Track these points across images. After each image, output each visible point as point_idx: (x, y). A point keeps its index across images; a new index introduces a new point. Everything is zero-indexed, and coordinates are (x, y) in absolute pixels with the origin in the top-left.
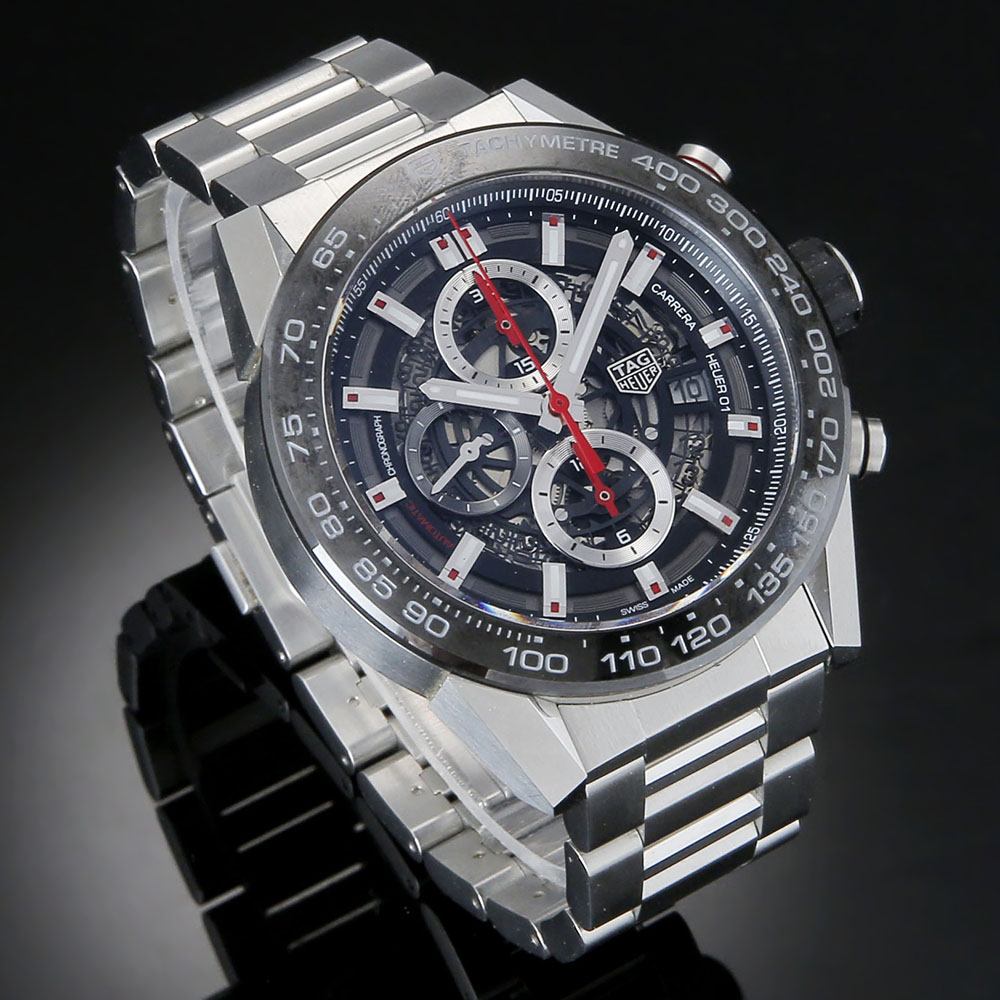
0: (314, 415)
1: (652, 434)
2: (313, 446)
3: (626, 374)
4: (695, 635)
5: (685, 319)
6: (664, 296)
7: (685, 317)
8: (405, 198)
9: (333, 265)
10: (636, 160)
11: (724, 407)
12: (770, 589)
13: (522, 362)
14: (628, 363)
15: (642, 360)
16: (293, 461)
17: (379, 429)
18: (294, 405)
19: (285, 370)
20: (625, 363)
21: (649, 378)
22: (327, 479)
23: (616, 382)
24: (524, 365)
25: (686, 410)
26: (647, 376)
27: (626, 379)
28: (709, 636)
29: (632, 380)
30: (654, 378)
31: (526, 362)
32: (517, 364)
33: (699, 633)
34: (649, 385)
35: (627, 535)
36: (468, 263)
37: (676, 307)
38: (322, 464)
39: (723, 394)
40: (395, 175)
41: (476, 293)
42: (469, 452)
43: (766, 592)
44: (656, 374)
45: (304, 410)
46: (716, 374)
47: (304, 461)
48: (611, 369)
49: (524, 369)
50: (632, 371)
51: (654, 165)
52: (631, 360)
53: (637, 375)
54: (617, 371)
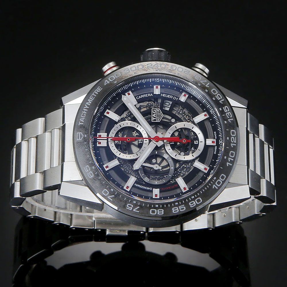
0: (130, 200)
1: (173, 120)
2: (138, 205)
3: (156, 118)
4: (233, 140)
6: (140, 97)
7: (148, 95)
8: (86, 146)
9: (94, 173)
10: (105, 84)
11: (176, 99)
12: (230, 115)
13: (139, 141)
14: (153, 116)
15: (154, 112)
16: (139, 212)
17: (139, 186)
18: (125, 203)
19: (114, 200)
21: (160, 113)
22: (148, 206)
23: (156, 121)
24: (140, 141)
25: (171, 109)
26: (159, 113)
27: (157, 119)
28: (234, 137)
29: (158, 117)
30: (160, 112)
31: (140, 140)
32: (139, 143)
33: (233, 139)
34: (161, 114)
35: (196, 141)
37: (145, 96)
38: (143, 205)
39: (173, 98)
40: (78, 145)
41: (116, 142)
42: (156, 167)
43: (231, 117)
44: (159, 111)
45: (127, 202)
46: (167, 96)
47: (140, 209)
48: (153, 121)
49: (141, 142)
50: (156, 116)
51: (108, 81)
52: (153, 114)
53: (157, 115)
54: (154, 120)
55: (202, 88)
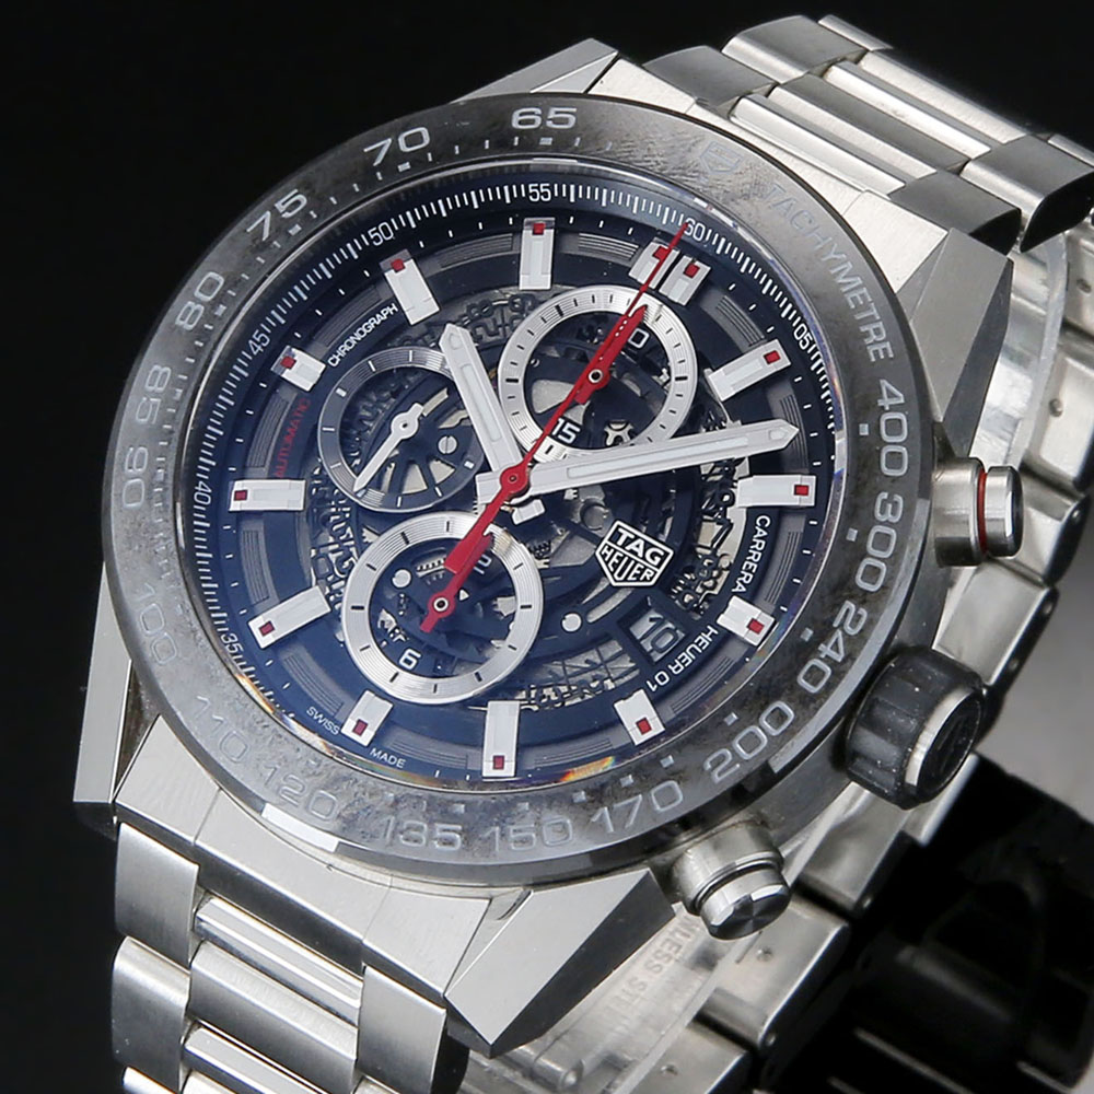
1: (572, 623)
2: (276, 238)
3: (623, 547)
5: (743, 576)
6: (758, 535)
7: (746, 574)
8: (659, 159)
9: (520, 133)
10: (885, 384)
11: (654, 683)
13: (568, 425)
14: (639, 541)
15: (653, 556)
17: (381, 317)
18: (317, 191)
19: (358, 158)
20: (637, 537)
21: (635, 575)
22: (244, 275)
24: (565, 430)
26: (635, 571)
27: (616, 551)
29: (618, 557)
30: (638, 580)
31: (570, 429)
32: (561, 421)
34: (625, 580)
35: (414, 661)
36: (656, 293)
37: (753, 558)
38: (259, 259)
39: (669, 672)
40: (688, 136)
42: (405, 426)
43: (400, 837)
44: (645, 580)
45: (316, 203)
46: (693, 650)
47: (254, 241)
48: (619, 526)
49: (560, 432)
50: (631, 551)
51: (893, 408)
52: (646, 542)
53: (630, 559)
54: (621, 534)
55: (603, 786)
